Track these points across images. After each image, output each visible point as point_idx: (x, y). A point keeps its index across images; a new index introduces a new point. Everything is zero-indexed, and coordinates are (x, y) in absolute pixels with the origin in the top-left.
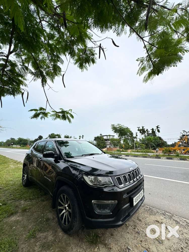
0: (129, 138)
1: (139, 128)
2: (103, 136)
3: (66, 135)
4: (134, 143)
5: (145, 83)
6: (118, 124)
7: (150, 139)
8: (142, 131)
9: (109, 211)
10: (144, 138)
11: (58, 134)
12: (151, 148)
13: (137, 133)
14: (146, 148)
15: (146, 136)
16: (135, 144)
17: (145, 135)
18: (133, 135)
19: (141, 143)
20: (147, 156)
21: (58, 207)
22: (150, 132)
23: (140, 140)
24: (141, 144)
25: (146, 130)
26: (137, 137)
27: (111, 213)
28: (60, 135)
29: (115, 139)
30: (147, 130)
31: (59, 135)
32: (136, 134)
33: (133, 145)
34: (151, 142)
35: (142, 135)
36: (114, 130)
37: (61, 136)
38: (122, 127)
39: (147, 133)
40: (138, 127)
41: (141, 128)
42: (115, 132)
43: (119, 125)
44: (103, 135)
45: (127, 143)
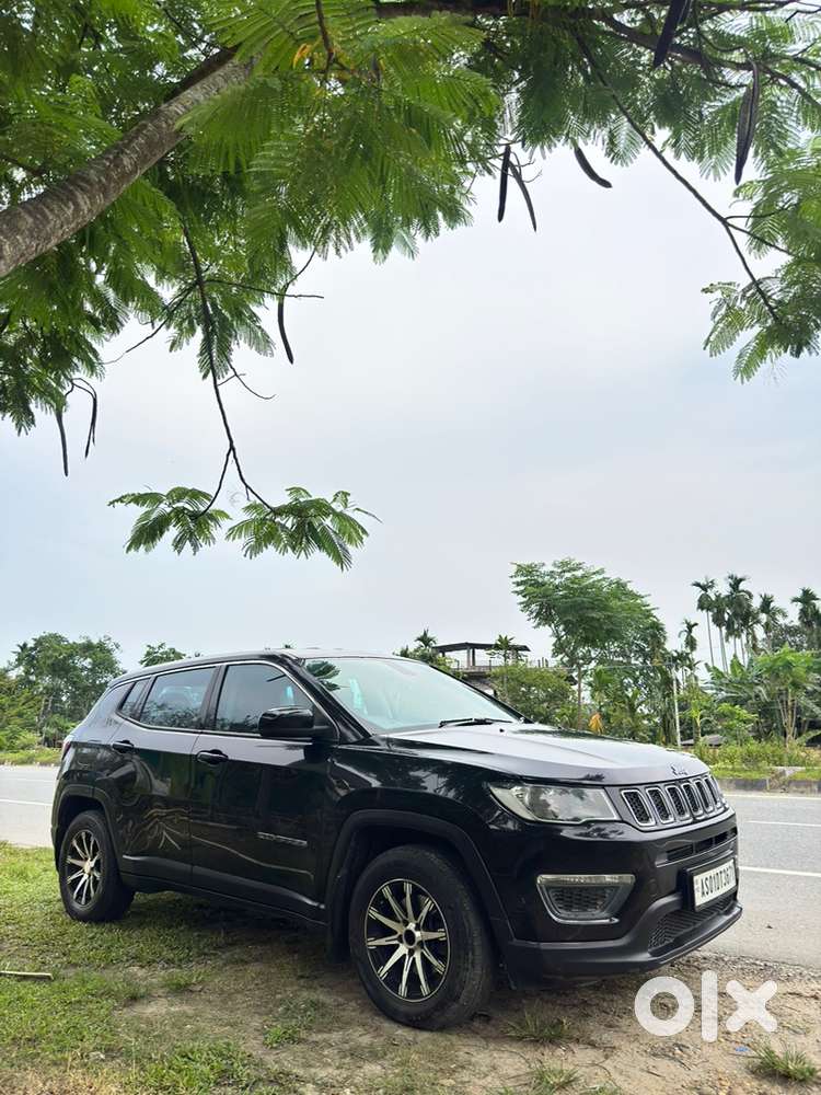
0: (637, 662)
1: (704, 588)
2: (444, 649)
3: (155, 644)
4: (671, 704)
5: (742, 382)
6: (564, 564)
7: (788, 665)
8: (732, 611)
9: (604, 914)
10: (744, 660)
11: (95, 641)
12: (800, 734)
13: (690, 627)
14: (758, 738)
15: (760, 646)
16: (681, 709)
17: (754, 638)
18: (660, 645)
19: (725, 700)
20: (768, 778)
21: (370, 944)
22: (785, 616)
23: (718, 675)
24: (724, 705)
25: (756, 603)
26: (695, 656)
27: (616, 920)
28: (110, 645)
29: (536, 670)
30: (767, 602)
31: (101, 646)
32: (685, 635)
33: (664, 717)
34: (796, 685)
35: (731, 639)
36: (534, 607)
37: (117, 655)
38: (593, 585)
39: (767, 628)
40: (703, 582)
41: (723, 589)
42: (544, 617)
43: (566, 566)
44: (440, 643)
45: (618, 697)
